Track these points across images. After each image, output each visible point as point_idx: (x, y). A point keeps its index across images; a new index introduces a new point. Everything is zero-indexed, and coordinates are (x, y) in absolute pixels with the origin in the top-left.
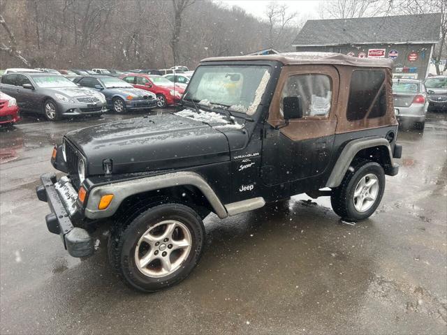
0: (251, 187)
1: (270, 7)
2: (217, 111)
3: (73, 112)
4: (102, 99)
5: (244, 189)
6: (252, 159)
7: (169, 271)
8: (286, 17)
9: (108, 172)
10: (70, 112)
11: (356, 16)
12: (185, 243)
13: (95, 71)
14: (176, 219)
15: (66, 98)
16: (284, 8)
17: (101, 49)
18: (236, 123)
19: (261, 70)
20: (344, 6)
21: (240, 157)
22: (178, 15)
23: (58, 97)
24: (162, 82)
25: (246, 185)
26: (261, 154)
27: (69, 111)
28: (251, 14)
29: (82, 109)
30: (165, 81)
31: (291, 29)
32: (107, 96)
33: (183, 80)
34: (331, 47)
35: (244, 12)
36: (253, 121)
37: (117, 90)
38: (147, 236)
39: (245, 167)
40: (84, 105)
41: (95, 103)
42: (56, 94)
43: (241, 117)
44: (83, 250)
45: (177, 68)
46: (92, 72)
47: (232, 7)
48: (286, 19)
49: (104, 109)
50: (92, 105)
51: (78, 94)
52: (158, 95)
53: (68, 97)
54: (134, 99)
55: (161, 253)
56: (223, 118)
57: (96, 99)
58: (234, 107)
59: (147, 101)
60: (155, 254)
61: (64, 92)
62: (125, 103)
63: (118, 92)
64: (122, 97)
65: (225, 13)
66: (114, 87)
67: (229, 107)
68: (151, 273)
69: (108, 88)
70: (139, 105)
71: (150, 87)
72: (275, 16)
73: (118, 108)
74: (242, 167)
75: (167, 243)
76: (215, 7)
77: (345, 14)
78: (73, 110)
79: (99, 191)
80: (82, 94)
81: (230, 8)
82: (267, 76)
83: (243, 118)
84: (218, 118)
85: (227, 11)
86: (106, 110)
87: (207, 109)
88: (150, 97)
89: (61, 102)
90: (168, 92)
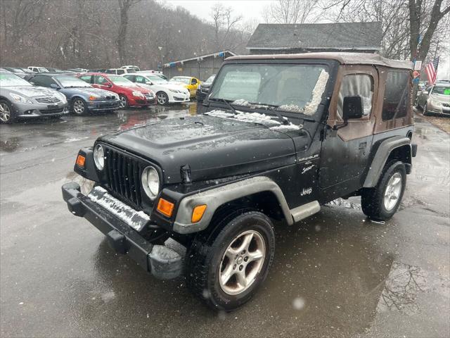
0: (309, 191)
1: (215, 10)
2: (261, 111)
3: (31, 113)
4: (64, 100)
5: (304, 192)
6: (313, 161)
7: (245, 286)
8: (231, 20)
9: (188, 180)
10: (29, 114)
11: (298, 22)
12: (258, 254)
13: (31, 69)
14: (255, 229)
15: (23, 99)
16: (229, 12)
17: (35, 45)
18: (291, 123)
19: (315, 69)
20: (287, 12)
21: (303, 159)
22: (124, 13)
23: (13, 97)
24: (122, 82)
25: (306, 188)
26: (320, 156)
27: (26, 112)
28: (195, 16)
29: (42, 111)
30: (124, 81)
31: (236, 31)
32: (68, 96)
33: (141, 80)
34: (284, 50)
35: (188, 13)
36: (314, 121)
37: (76, 90)
38: (230, 250)
39: (307, 169)
40: (44, 105)
41: (56, 104)
42: (11, 94)
43: (295, 117)
44: (175, 271)
45: (128, 67)
46: (29, 71)
47: (176, 8)
48: (231, 22)
49: (65, 111)
50: (53, 106)
51: (36, 94)
52: (120, 95)
53: (26, 97)
54: (97, 99)
55: (238, 266)
56: (271, 119)
57: (57, 100)
58: (284, 107)
59: (110, 101)
60: (234, 269)
61: (20, 91)
62: (85, 104)
63: (77, 92)
64: (83, 97)
65: (168, 13)
66: (72, 87)
67: (276, 107)
68: (230, 291)
69: (65, 88)
70: (102, 106)
71: (110, 87)
72: (220, 19)
73: (79, 109)
74: (305, 170)
75: (244, 255)
76: (159, 7)
77: (288, 20)
78: (32, 111)
79: (191, 201)
80: (42, 94)
81: (174, 8)
82: (324, 75)
83: (300, 119)
84: (265, 119)
85: (170, 12)
86: (67, 112)
87: (246, 109)
88: (113, 97)
89: (18, 102)
90: (130, 93)
